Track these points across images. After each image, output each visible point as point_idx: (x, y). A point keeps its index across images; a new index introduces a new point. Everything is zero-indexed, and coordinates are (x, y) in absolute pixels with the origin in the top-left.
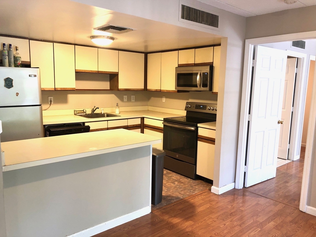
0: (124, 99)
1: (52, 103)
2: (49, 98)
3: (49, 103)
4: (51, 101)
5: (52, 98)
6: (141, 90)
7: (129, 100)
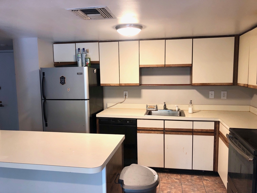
0: (210, 95)
1: (127, 97)
2: (124, 92)
3: (124, 97)
4: (126, 95)
5: (127, 92)
6: (226, 84)
7: (217, 97)
